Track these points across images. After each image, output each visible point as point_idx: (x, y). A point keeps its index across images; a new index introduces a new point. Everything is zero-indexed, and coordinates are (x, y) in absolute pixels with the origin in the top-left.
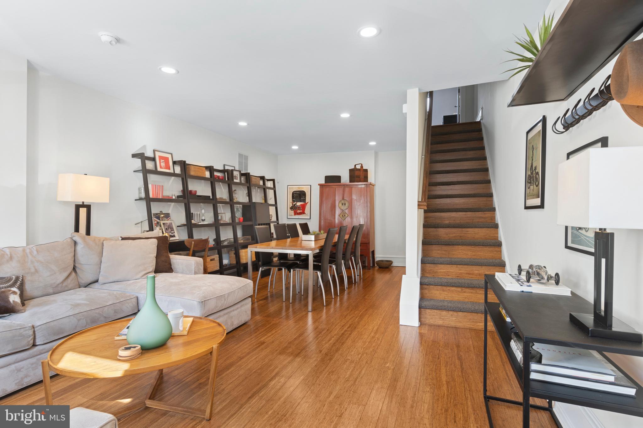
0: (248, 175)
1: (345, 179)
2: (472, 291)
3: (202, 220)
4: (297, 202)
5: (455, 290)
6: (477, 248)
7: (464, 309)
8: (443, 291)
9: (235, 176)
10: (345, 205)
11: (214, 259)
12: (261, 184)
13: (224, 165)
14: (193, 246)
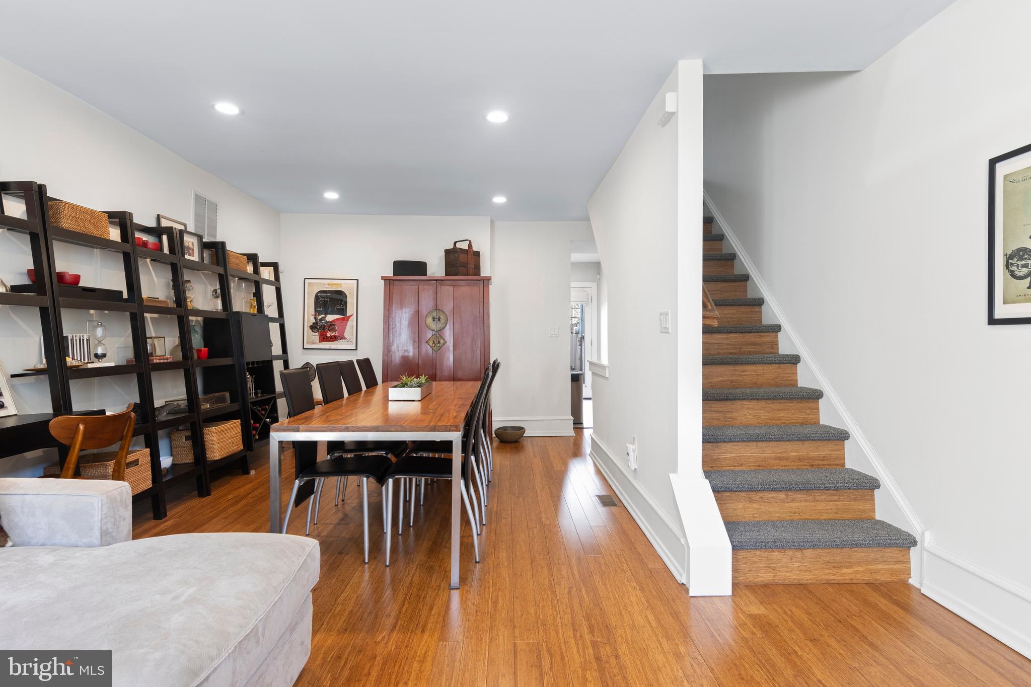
0: (220, 247)
1: (436, 267)
2: (807, 496)
3: (96, 356)
4: (326, 314)
5: (774, 498)
6: (776, 405)
7: (821, 544)
8: (751, 501)
9: (188, 248)
10: (439, 320)
11: (138, 460)
12: (248, 272)
13: (158, 215)
14: (80, 438)
